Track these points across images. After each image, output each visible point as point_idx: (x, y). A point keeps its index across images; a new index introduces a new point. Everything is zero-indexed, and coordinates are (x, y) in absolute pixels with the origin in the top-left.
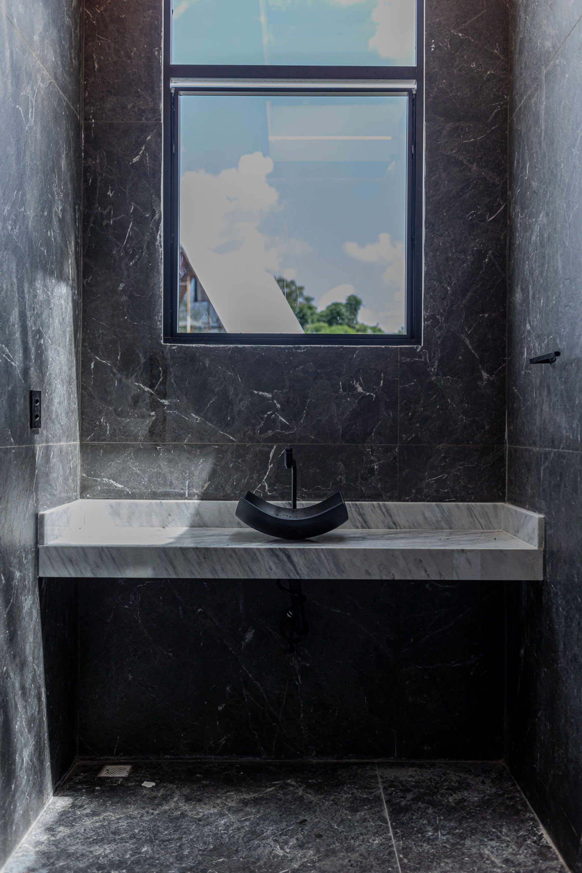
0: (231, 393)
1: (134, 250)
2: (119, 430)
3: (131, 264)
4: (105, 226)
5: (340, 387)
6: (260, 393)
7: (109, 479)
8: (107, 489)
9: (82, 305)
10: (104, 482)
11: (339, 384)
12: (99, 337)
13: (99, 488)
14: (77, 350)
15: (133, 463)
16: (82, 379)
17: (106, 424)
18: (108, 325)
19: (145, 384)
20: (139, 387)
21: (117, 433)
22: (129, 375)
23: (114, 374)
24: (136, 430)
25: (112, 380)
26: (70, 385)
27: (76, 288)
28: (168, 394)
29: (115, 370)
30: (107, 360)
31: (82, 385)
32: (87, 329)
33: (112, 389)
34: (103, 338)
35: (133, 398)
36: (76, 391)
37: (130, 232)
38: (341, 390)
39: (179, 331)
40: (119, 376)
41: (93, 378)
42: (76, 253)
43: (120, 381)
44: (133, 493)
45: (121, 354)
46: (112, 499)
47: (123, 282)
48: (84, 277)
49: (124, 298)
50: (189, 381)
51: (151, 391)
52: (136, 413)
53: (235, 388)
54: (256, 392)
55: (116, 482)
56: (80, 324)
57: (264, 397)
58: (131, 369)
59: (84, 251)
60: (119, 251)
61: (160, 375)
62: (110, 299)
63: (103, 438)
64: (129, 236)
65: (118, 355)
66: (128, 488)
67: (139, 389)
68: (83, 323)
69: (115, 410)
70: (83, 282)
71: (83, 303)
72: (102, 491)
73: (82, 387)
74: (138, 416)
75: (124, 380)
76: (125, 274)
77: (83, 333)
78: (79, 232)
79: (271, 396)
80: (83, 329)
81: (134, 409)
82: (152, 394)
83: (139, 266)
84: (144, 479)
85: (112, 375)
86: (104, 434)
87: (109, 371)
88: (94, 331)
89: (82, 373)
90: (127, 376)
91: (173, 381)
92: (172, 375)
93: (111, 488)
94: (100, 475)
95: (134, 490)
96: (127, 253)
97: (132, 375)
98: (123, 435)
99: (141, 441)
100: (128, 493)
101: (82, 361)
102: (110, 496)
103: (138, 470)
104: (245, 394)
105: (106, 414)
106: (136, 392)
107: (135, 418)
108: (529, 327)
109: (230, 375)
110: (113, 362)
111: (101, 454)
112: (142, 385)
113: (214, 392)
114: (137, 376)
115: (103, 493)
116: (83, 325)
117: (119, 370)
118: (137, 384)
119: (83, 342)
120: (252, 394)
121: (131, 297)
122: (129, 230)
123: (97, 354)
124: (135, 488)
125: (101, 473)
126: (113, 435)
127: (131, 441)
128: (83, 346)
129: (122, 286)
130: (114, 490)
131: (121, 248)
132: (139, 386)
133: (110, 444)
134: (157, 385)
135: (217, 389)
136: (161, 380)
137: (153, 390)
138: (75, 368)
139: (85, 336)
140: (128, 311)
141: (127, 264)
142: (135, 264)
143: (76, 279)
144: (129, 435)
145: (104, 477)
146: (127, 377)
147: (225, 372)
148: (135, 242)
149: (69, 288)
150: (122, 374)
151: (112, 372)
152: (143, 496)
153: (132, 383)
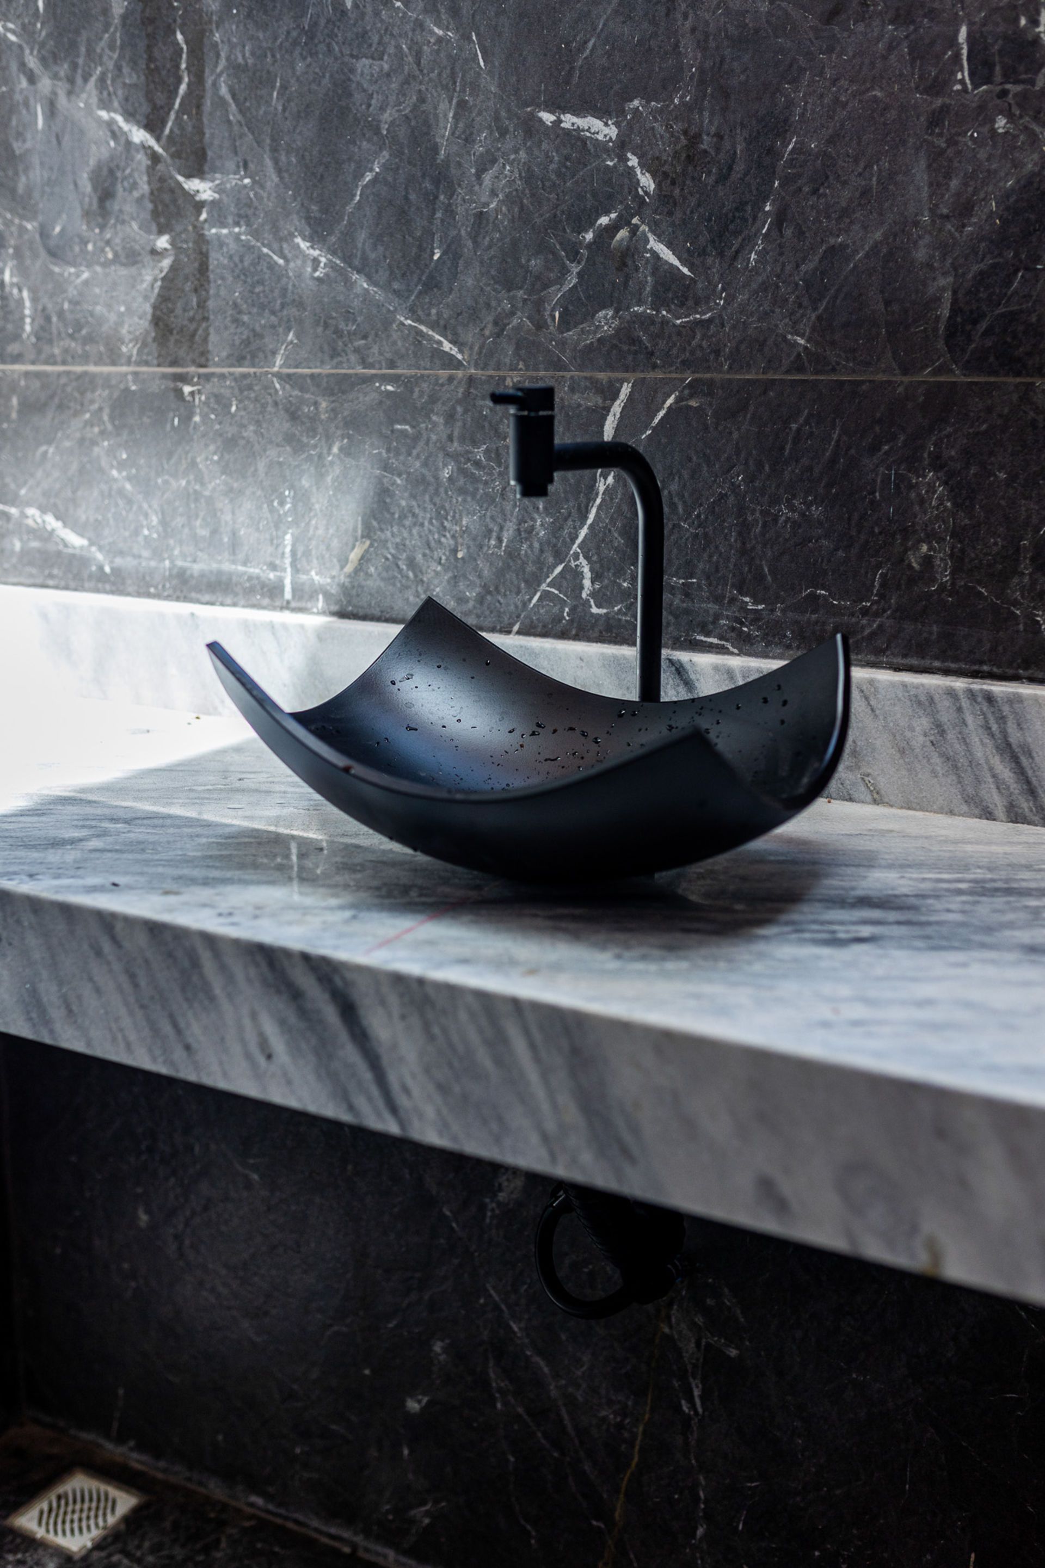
0: (445, 130)
2: (61, 314)
5: (957, 56)
6: (569, 121)
7: (43, 510)
8: (39, 551)
10: (30, 522)
11: (952, 42)
13: (18, 546)
15: (111, 452)
17: (20, 290)
19: (130, 115)
20: (115, 133)
21: (54, 331)
22: (79, 80)
24: (113, 317)
25: (26, 104)
28: (210, 154)
29: (32, 62)
33: (28, 145)
35: (96, 178)
38: (964, 74)
40: (45, 84)
43: (51, 109)
44: (116, 571)
46: (56, 587)
50: (284, 87)
51: (152, 142)
52: (108, 243)
53: (462, 105)
54: (548, 117)
55: (65, 525)
57: (584, 141)
58: (83, 50)
61: (178, 66)
63: (13, 348)
66: (100, 549)
67: (114, 135)
69: (44, 233)
72: (27, 557)
74: (116, 255)
75: (62, 101)
79: (613, 132)
81: (102, 227)
82: (155, 158)
84: (146, 515)
85: (24, 83)
86: (17, 337)
87: (14, 66)
90: (71, 80)
91: (224, 91)
92: (223, 63)
93: (51, 547)
94: (16, 495)
95: (119, 561)
97: (86, 79)
98: (72, 337)
99: (129, 363)
100: (101, 568)
102: (51, 576)
103: (129, 478)
104: (503, 132)
105: (17, 249)
106: (105, 154)
107: (106, 264)
109: (440, 40)
110: (24, 27)
111: (14, 415)
112: (119, 119)
113: (377, 131)
114: (102, 80)
115: (31, 563)
117: (43, 60)
120: (531, 127)
124: (121, 553)
125: (20, 487)
126: (44, 335)
127: (99, 361)
130: (59, 554)
132: (111, 124)
133: (38, 375)
134: (172, 116)
135: (387, 116)
136: (183, 88)
137: (158, 139)
144: (89, 339)
145: (29, 504)
147: (420, 25)
152: (149, 586)
153: (89, 110)
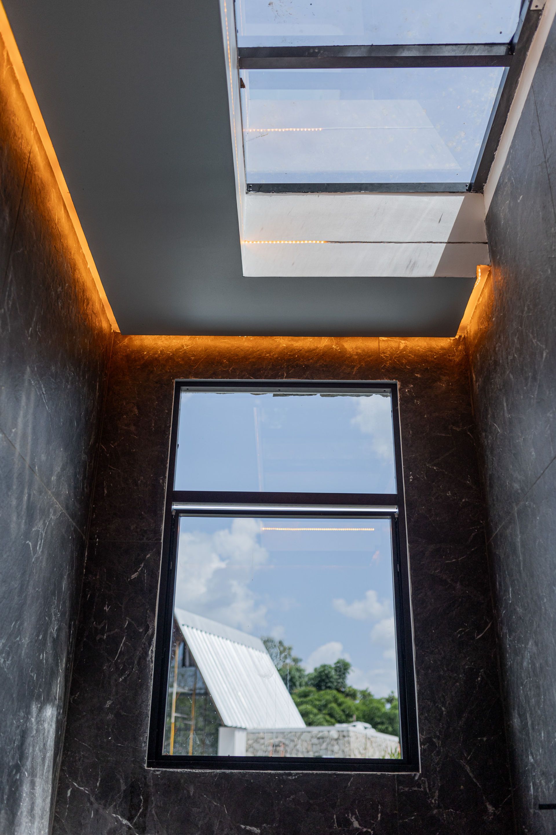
1: (124, 665)
3: (121, 680)
4: (98, 640)
9: (66, 723)
12: (79, 759)
14: (55, 776)
16: (56, 809)
18: (90, 745)
23: (91, 804)
26: (42, 818)
27: (62, 706)
30: (84, 786)
31: (55, 816)
32: (68, 751)
34: (83, 761)
36: (47, 826)
37: (122, 647)
39: (163, 753)
41: (68, 808)
42: (67, 669)
45: (101, 781)
47: (110, 699)
48: (72, 694)
49: (110, 717)
56: (62, 745)
59: (74, 666)
60: (110, 667)
62: (96, 717)
64: (121, 651)
65: (97, 780)
68: (65, 744)
70: (69, 699)
71: (67, 721)
73: (55, 819)
76: (114, 690)
77: (63, 755)
78: (71, 648)
80: (64, 751)
83: (128, 682)
88: (75, 753)
89: (57, 802)
96: (117, 668)
101: (59, 788)
108: (532, 760)
116: (64, 747)
118: (114, 815)
119: (62, 766)
121: (118, 715)
122: (122, 645)
123: (76, 780)
128: (62, 770)
129: (109, 703)
131: (112, 663)
138: (50, 798)
139: (65, 758)
140: (112, 730)
141: (116, 680)
142: (125, 680)
143: (63, 697)
146: (105, 807)
148: (126, 657)
149: (55, 709)
150: (100, 804)
151: (89, 800)
